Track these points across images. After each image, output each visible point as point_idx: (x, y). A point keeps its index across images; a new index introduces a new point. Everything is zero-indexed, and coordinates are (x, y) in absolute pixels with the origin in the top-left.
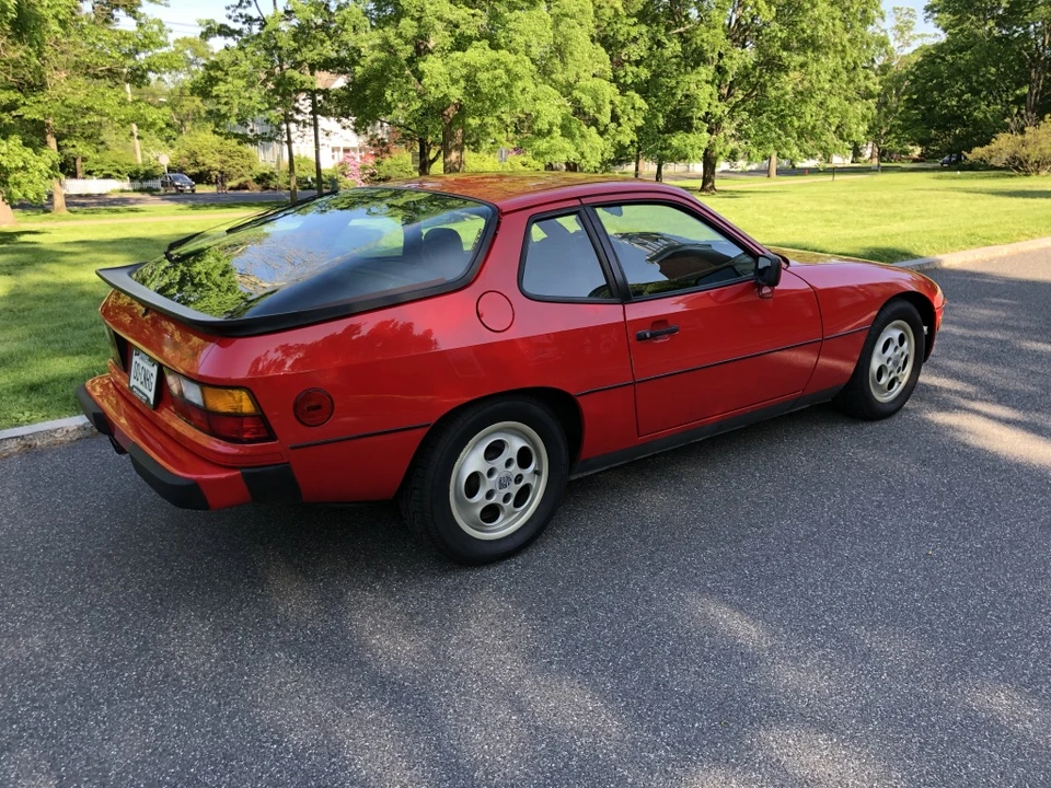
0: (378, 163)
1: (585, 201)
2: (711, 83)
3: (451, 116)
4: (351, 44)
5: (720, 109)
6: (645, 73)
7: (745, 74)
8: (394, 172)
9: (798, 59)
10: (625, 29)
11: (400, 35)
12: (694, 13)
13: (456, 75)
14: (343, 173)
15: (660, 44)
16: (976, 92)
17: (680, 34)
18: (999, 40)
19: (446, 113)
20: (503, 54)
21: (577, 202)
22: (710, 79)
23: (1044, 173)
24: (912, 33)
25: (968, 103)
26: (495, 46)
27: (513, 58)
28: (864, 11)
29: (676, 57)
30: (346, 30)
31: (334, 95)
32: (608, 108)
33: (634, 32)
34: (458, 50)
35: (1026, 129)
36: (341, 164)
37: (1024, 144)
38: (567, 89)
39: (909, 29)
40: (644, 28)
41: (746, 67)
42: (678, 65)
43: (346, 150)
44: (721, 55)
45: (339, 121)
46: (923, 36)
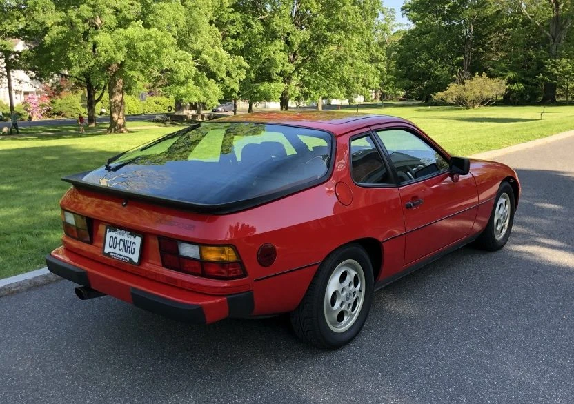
0: (52, 102)
1: (372, 128)
2: (284, 51)
3: (114, 70)
4: (41, 20)
5: (290, 68)
6: (240, 44)
7: (303, 45)
8: (64, 109)
9: (337, 37)
10: (227, 15)
11: (78, 16)
12: (269, 8)
13: (120, 43)
14: (27, 110)
15: (249, 26)
16: (435, 59)
17: (262, 20)
18: (445, 28)
19: (110, 68)
20: (153, 31)
21: (368, 129)
22: (283, 48)
23: (476, 107)
24: (394, 23)
25: (431, 66)
26: (147, 26)
27: (159, 33)
28: (373, 9)
29: (260, 34)
30: (37, 11)
31: (25, 55)
32: (224, 67)
33: (232, 17)
34: (121, 27)
35: (465, 81)
36: (24, 103)
37: (464, 90)
38: (197, 54)
39: (393, 20)
40: (238, 15)
41: (304, 42)
42: (262, 39)
43: (26, 94)
44: (288, 34)
45: (27, 73)
46: (400, 25)
